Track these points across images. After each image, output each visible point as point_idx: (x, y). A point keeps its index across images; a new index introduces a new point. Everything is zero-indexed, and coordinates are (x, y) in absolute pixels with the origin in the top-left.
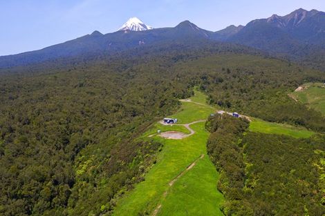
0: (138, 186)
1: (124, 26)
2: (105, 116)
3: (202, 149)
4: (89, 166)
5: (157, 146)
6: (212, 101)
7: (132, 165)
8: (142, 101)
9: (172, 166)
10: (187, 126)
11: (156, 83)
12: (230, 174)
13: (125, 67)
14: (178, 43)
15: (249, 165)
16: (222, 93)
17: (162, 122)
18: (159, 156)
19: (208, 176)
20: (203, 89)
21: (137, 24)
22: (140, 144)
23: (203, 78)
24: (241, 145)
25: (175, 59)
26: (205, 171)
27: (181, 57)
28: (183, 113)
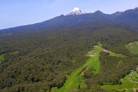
0: (86, 64)
1: (72, 11)
2: (75, 50)
3: (98, 58)
4: (75, 61)
5: (89, 57)
6: (103, 47)
7: (83, 61)
8: (83, 46)
9: (92, 61)
10: (95, 54)
11: (87, 40)
12: (102, 62)
13: (76, 32)
14: (95, 21)
15: (106, 61)
16: (106, 44)
17: (89, 52)
18: (89, 59)
19: (98, 63)
20: (101, 42)
21: (78, 10)
22: (85, 57)
23: (102, 39)
24: (106, 58)
25: (93, 29)
26: (98, 62)
27: (95, 28)
28: (95, 50)
